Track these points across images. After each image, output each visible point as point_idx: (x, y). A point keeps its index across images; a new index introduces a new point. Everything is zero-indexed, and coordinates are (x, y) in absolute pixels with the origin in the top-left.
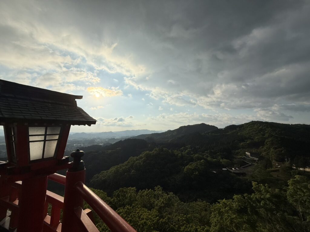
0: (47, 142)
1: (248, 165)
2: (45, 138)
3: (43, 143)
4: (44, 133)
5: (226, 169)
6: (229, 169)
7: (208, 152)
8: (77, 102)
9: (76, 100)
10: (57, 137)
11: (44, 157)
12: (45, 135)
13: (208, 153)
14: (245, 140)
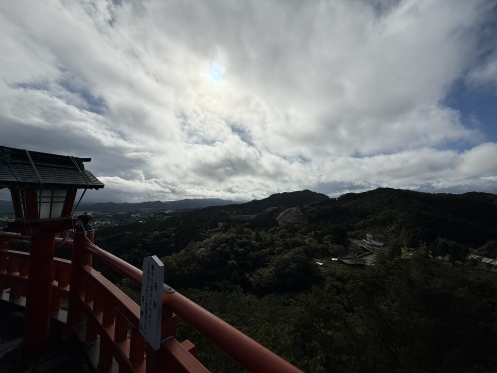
0: (53, 204)
1: (368, 253)
2: (52, 200)
3: (50, 204)
4: (51, 196)
5: (337, 259)
6: (342, 260)
7: (313, 233)
8: (84, 165)
9: (83, 163)
10: (63, 200)
11: (52, 217)
12: (52, 197)
13: (311, 236)
14: (368, 216)
